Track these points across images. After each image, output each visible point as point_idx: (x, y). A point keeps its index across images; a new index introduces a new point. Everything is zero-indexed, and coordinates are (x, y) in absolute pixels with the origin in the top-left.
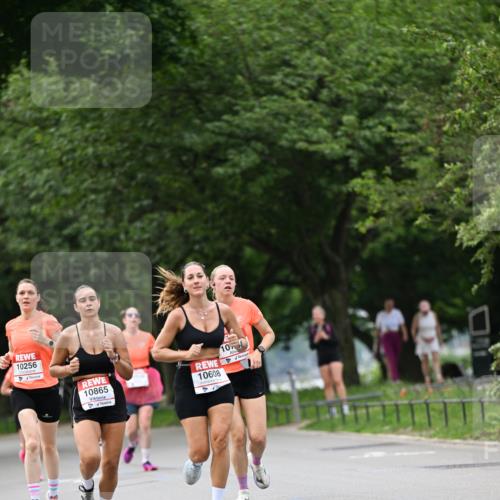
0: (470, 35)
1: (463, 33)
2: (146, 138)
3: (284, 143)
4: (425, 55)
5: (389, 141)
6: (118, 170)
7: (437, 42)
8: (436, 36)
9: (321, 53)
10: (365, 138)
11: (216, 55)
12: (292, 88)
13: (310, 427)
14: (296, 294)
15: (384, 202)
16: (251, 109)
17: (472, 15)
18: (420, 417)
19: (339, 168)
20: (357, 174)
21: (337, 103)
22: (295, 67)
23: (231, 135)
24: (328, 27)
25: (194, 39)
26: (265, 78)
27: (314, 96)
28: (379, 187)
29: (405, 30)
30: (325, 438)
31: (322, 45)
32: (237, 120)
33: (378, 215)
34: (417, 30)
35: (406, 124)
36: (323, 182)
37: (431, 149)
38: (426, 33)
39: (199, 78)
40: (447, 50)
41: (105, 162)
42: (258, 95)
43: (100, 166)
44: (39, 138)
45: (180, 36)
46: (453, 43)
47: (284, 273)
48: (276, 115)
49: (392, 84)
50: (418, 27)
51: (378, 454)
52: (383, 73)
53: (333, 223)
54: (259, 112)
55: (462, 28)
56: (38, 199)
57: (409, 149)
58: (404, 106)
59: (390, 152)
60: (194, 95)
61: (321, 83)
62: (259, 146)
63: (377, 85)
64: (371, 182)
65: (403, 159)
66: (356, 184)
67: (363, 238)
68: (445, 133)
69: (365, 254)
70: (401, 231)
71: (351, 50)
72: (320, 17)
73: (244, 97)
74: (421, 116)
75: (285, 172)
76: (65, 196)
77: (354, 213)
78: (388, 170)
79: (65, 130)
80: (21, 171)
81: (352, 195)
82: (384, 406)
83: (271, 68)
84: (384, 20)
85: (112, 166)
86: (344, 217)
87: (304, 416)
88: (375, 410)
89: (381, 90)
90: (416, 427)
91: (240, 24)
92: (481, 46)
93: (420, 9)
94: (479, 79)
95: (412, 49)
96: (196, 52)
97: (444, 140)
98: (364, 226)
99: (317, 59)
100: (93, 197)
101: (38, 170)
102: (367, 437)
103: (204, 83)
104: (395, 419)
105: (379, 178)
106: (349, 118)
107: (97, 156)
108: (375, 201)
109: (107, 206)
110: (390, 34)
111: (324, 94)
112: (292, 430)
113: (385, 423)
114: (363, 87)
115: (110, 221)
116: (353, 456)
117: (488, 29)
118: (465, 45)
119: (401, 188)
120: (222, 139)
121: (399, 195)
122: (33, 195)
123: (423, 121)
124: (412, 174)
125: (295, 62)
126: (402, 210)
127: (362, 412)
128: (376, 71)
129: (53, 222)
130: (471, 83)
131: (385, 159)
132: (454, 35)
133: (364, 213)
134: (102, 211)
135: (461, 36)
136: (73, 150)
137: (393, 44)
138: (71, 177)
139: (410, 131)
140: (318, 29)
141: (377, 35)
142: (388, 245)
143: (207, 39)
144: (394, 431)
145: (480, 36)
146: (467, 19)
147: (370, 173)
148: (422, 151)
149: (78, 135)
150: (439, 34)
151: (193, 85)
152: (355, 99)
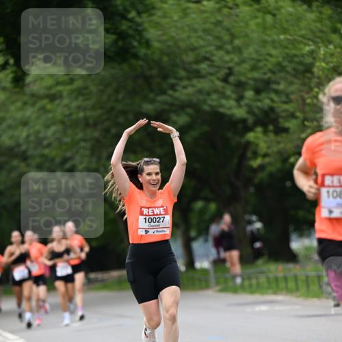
0: (323, 42)
1: (318, 40)
2: (119, 107)
3: (206, 108)
4: (295, 55)
5: (272, 109)
6: (99, 127)
7: (302, 46)
8: (302, 42)
9: (228, 52)
10: (258, 107)
11: (162, 53)
12: (211, 74)
13: (222, 290)
14: (213, 207)
15: (268, 148)
16: (185, 87)
17: (325, 29)
18: (291, 285)
19: (240, 126)
20: (251, 129)
21: (240, 86)
22: (212, 61)
23: (172, 105)
24: (233, 36)
25: (148, 44)
26: (195, 67)
27: (225, 80)
28: (266, 138)
29: (282, 37)
30: (231, 298)
31: (229, 47)
32: (177, 94)
33: (265, 156)
34: (289, 37)
35: (284, 98)
36: (229, 134)
37: (298, 114)
38: (295, 40)
39: (151, 68)
40: (309, 51)
41: (91, 121)
42: (189, 79)
43: (87, 125)
44: (49, 107)
45: (140, 43)
46: (312, 47)
47: (206, 193)
48: (200, 92)
49: (273, 73)
50: (290, 35)
51: (264, 308)
52: (270, 66)
53: (235, 161)
54: (190, 90)
55: (319, 38)
56: (49, 145)
57: (284, 114)
58: (282, 87)
59: (272, 116)
60: (147, 80)
61: (231, 72)
62: (190, 111)
63: (265, 74)
64: (260, 135)
65: (281, 120)
66: (251, 136)
67: (255, 171)
68: (309, 104)
69: (257, 180)
70: (279, 165)
71: (250, 52)
72: (228, 30)
73: (181, 79)
74: (293, 93)
75: (206, 128)
76: (66, 144)
77: (249, 154)
78: (271, 127)
79: (66, 101)
80: (38, 127)
81: (248, 144)
82: (268, 278)
83: (198, 62)
84: (269, 32)
85: (95, 125)
86: (243, 157)
87: (218, 283)
88: (263, 279)
89: (266, 77)
90: (289, 291)
91: (178, 34)
92: (331, 49)
93: (292, 25)
94: (328, 70)
95: (287, 51)
96: (149, 52)
97: (307, 109)
98: (256, 163)
99: (227, 58)
100: (82, 144)
101: (47, 126)
102: (257, 297)
103: (155, 72)
104: (275, 286)
105: (265, 132)
106: (249, 94)
107: (86, 119)
108: (263, 147)
109: (93, 150)
110: (273, 42)
111: (232, 79)
112: (209, 292)
113: (269, 287)
114: (256, 75)
115: (94, 159)
116: (249, 309)
117: (335, 37)
118: (319, 48)
119: (279, 139)
120: (166, 107)
121: (279, 143)
122: (45, 143)
123: (293, 97)
124: (286, 130)
125: (214, 58)
126: (280, 153)
127: (254, 282)
128: (265, 65)
129: (58, 160)
130: (323, 72)
131: (269, 120)
132: (312, 41)
133: (255, 155)
134: (88, 152)
135: (318, 43)
136: (70, 115)
137: (275, 48)
138: (69, 132)
139: (286, 103)
140: (227, 38)
141: (265, 42)
142: (271, 175)
143: (156, 45)
144: (275, 293)
145: (330, 42)
146: (322, 31)
147: (259, 129)
148: (293, 116)
149: (74, 104)
150: (304, 40)
151: (148, 73)
152: (252, 82)
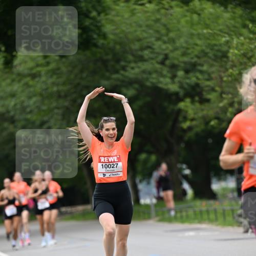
0: (236, 35)
1: (232, 33)
2: (84, 83)
3: (148, 84)
4: (215, 45)
5: (197, 85)
6: (69, 98)
7: (220, 38)
8: (220, 35)
9: (165, 42)
10: (187, 83)
11: (116, 43)
12: (152, 59)
13: (160, 220)
14: (153, 158)
15: (195, 114)
16: (133, 68)
17: (237, 25)
18: (212, 216)
19: (174, 98)
20: (182, 100)
21: (174, 67)
22: (153, 49)
23: (123, 81)
24: (168, 30)
25: (104, 36)
26: (140, 53)
27: (162, 63)
28: (193, 107)
29: (205, 31)
30: (167, 226)
31: (165, 38)
32: (127, 74)
33: (192, 120)
34: (211, 31)
35: (206, 76)
36: (166, 104)
37: (217, 89)
38: (215, 33)
39: (107, 54)
40: (225, 42)
41: (63, 94)
42: (135, 62)
43: (59, 97)
44: (31, 83)
45: (99, 35)
46: (228, 38)
47: (148, 147)
48: (144, 72)
49: (198, 57)
50: (211, 30)
51: (192, 233)
52: (196, 53)
53: (170, 123)
54: (137, 70)
55: (233, 31)
56: (31, 112)
57: (206, 89)
58: (205, 68)
59: (198, 90)
60: (105, 62)
61: (166, 57)
62: (136, 86)
63: (192, 58)
64: (189, 104)
65: (204, 93)
66: (182, 105)
67: (185, 131)
68: (225, 82)
69: (186, 138)
70: (203, 127)
71: (181, 42)
72: (165, 25)
73: (130, 62)
74: (213, 72)
75: (148, 99)
76: (43, 111)
77: (181, 119)
78: (197, 98)
79: (43, 79)
80: (23, 98)
81: (180, 111)
82: (195, 212)
83: (142, 49)
84: (195, 27)
85: (66, 96)
86: (176, 121)
87: (157, 215)
88: (191, 212)
89: (193, 61)
90: (210, 221)
92: (241, 40)
93: (213, 22)
94: (240, 56)
95: (209, 41)
96: (105, 42)
97: (224, 84)
98: (186, 125)
99: (164, 47)
100: (56, 111)
101: (30, 98)
102: (186, 225)
103: (110, 57)
104: (200, 217)
105: (193, 102)
106: (181, 73)
107: (58, 92)
108: (191, 113)
109: (64, 115)
110: (199, 34)
111: (168, 62)
112: (151, 222)
113: (195, 218)
114: (186, 59)
115: (65, 122)
116: (180, 235)
117: (245, 31)
118: (233, 39)
119: (203, 107)
120: (119, 83)
121: (202, 110)
122: (28, 110)
123: (213, 76)
124: (208, 101)
125: (155, 47)
126: (204, 118)
127: (184, 214)
128: (192, 52)
129: (38, 123)
130: (236, 57)
131: (195, 93)
132: (228, 34)
133: (185, 119)
134: (60, 117)
135: (232, 35)
136: (47, 89)
137: (200, 39)
138: (46, 102)
139: (208, 80)
140: (164, 31)
141: (192, 35)
142: (197, 135)
143: (111, 37)
144: (200, 222)
145: (241, 35)
146: (235, 27)
147: (188, 100)
148: (213, 90)
149: (50, 81)
150: (221, 34)
151: (105, 58)
152: (182, 65)
